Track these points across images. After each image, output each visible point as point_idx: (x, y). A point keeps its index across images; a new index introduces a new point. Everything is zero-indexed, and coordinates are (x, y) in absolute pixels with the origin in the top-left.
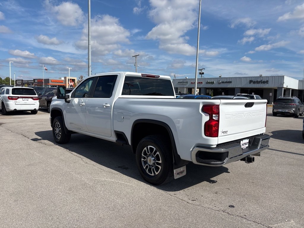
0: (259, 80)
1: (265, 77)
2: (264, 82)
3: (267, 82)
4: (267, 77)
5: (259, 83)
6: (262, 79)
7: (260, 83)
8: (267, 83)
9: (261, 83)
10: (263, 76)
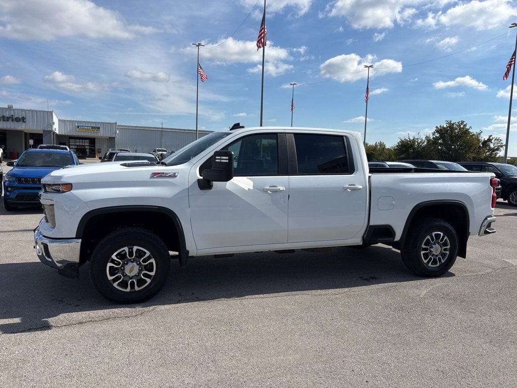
0: (7, 114)
1: (18, 110)
2: (18, 120)
3: (23, 120)
4: (22, 110)
5: (8, 121)
6: (12, 113)
7: (10, 120)
8: (24, 122)
9: (13, 121)
10: (14, 108)
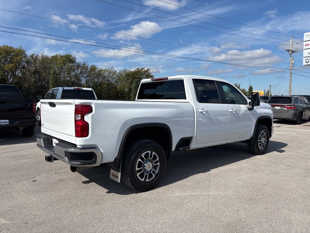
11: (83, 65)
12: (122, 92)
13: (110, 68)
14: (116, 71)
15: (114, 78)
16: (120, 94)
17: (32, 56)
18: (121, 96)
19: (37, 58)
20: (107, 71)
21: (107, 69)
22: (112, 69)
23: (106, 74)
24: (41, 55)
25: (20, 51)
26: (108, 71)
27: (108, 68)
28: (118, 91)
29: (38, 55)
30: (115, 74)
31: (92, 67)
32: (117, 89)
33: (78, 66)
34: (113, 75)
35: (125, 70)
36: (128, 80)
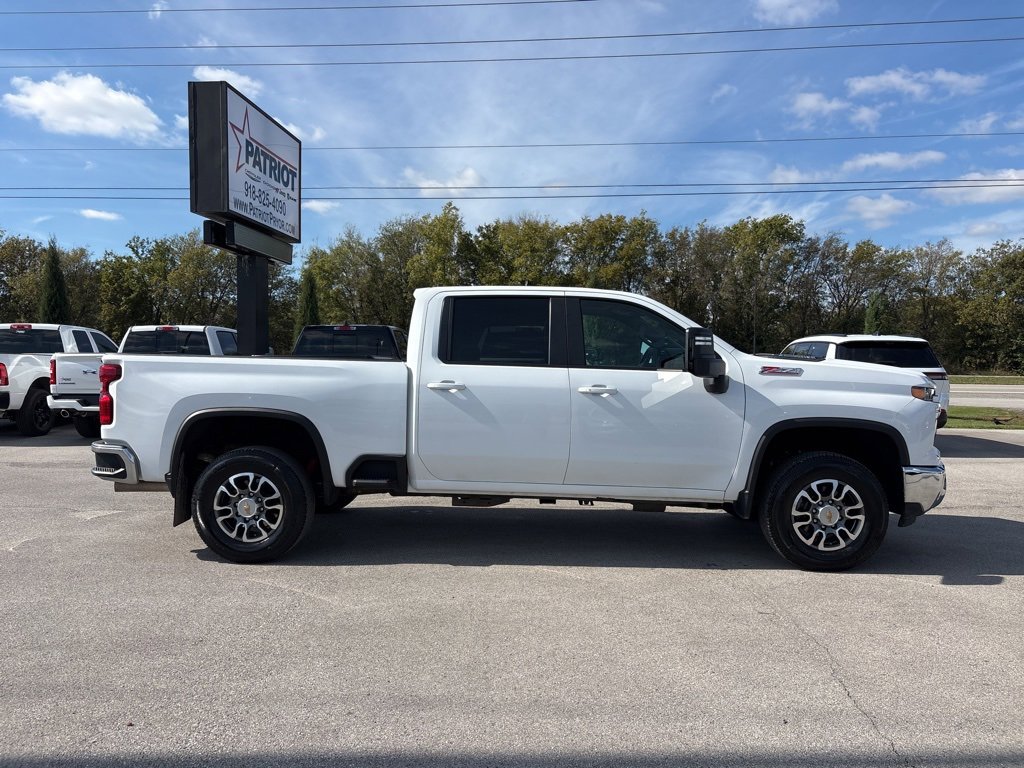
11: (828, 244)
12: (980, 332)
13: (935, 243)
14: (957, 254)
15: (952, 279)
16: (970, 337)
17: (672, 235)
18: (974, 347)
19: (684, 238)
20: (921, 254)
21: (921, 250)
22: (944, 247)
23: (916, 268)
24: (698, 228)
25: (641, 224)
26: (927, 254)
27: (928, 244)
28: (964, 328)
29: (686, 231)
30: (957, 264)
31: (859, 247)
32: (956, 318)
33: (812, 249)
34: (944, 269)
35: (1003, 246)
36: (1009, 283)
